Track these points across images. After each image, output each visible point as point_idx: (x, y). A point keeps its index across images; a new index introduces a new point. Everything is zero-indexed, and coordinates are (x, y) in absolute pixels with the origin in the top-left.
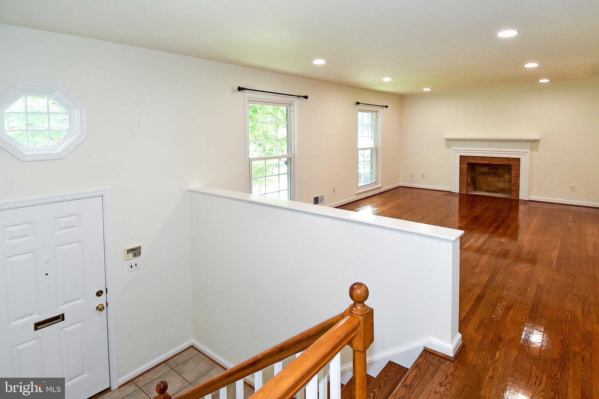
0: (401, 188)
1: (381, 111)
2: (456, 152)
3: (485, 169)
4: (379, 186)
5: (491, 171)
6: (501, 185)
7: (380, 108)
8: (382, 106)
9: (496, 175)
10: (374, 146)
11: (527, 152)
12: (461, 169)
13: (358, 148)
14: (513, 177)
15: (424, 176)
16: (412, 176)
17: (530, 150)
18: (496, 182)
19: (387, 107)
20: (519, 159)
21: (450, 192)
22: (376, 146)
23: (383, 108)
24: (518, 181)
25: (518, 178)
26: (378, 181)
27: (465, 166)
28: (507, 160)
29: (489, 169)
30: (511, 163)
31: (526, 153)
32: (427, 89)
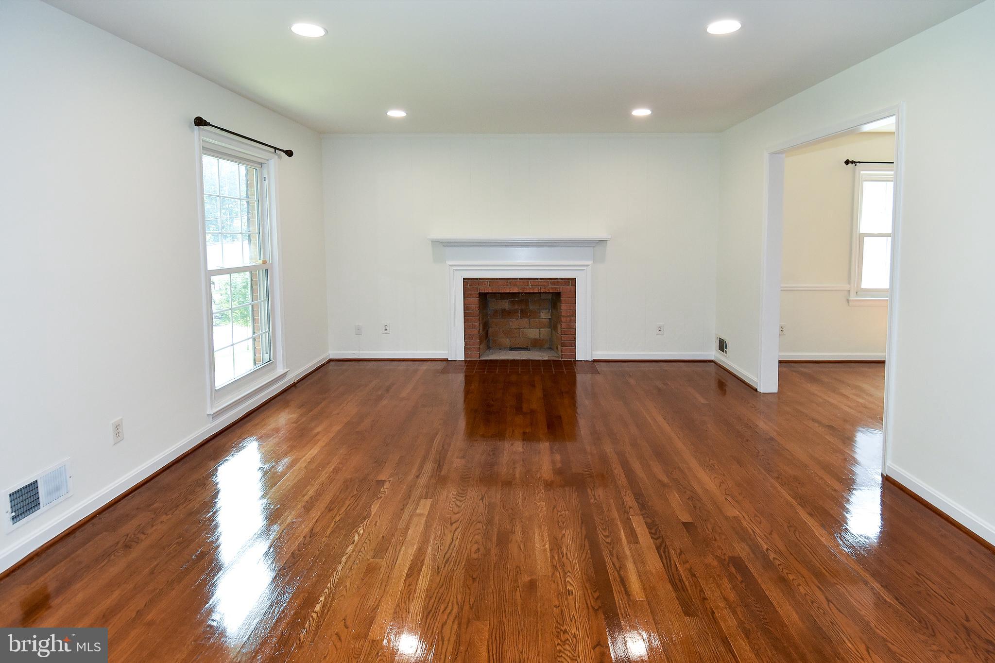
0: (332, 363)
1: (275, 164)
2: (455, 270)
3: (506, 304)
4: (280, 371)
5: (516, 307)
6: (533, 333)
7: (272, 155)
8: (276, 149)
9: (524, 314)
10: (260, 262)
11: (587, 266)
12: (466, 308)
13: (211, 267)
14: (564, 316)
15: (386, 330)
16: (358, 331)
17: (592, 262)
18: (525, 328)
19: (289, 153)
20: (573, 280)
21: (446, 360)
22: (264, 262)
23: (280, 157)
24: (572, 324)
25: (572, 318)
26: (275, 358)
27: (475, 301)
28: (553, 284)
29: (513, 303)
30: (560, 288)
31: (585, 268)
32: (397, 113)
